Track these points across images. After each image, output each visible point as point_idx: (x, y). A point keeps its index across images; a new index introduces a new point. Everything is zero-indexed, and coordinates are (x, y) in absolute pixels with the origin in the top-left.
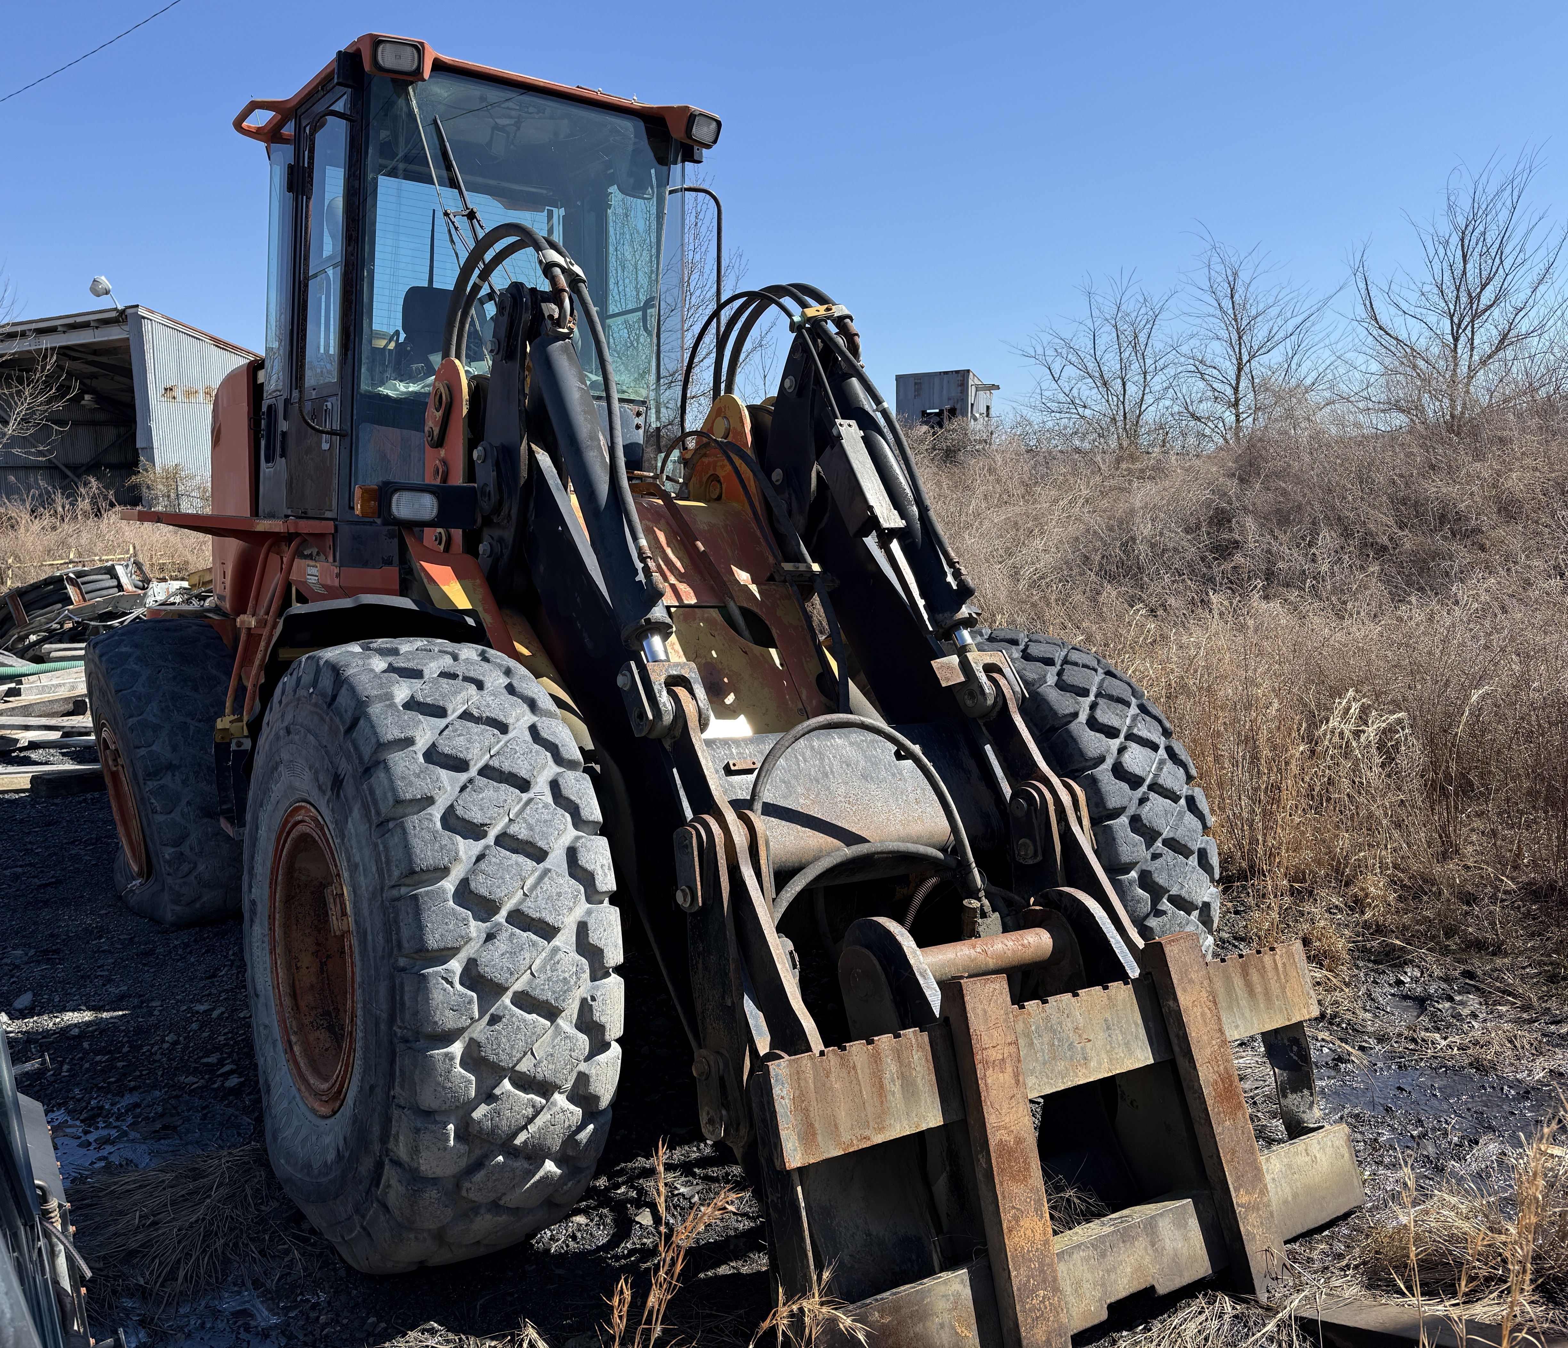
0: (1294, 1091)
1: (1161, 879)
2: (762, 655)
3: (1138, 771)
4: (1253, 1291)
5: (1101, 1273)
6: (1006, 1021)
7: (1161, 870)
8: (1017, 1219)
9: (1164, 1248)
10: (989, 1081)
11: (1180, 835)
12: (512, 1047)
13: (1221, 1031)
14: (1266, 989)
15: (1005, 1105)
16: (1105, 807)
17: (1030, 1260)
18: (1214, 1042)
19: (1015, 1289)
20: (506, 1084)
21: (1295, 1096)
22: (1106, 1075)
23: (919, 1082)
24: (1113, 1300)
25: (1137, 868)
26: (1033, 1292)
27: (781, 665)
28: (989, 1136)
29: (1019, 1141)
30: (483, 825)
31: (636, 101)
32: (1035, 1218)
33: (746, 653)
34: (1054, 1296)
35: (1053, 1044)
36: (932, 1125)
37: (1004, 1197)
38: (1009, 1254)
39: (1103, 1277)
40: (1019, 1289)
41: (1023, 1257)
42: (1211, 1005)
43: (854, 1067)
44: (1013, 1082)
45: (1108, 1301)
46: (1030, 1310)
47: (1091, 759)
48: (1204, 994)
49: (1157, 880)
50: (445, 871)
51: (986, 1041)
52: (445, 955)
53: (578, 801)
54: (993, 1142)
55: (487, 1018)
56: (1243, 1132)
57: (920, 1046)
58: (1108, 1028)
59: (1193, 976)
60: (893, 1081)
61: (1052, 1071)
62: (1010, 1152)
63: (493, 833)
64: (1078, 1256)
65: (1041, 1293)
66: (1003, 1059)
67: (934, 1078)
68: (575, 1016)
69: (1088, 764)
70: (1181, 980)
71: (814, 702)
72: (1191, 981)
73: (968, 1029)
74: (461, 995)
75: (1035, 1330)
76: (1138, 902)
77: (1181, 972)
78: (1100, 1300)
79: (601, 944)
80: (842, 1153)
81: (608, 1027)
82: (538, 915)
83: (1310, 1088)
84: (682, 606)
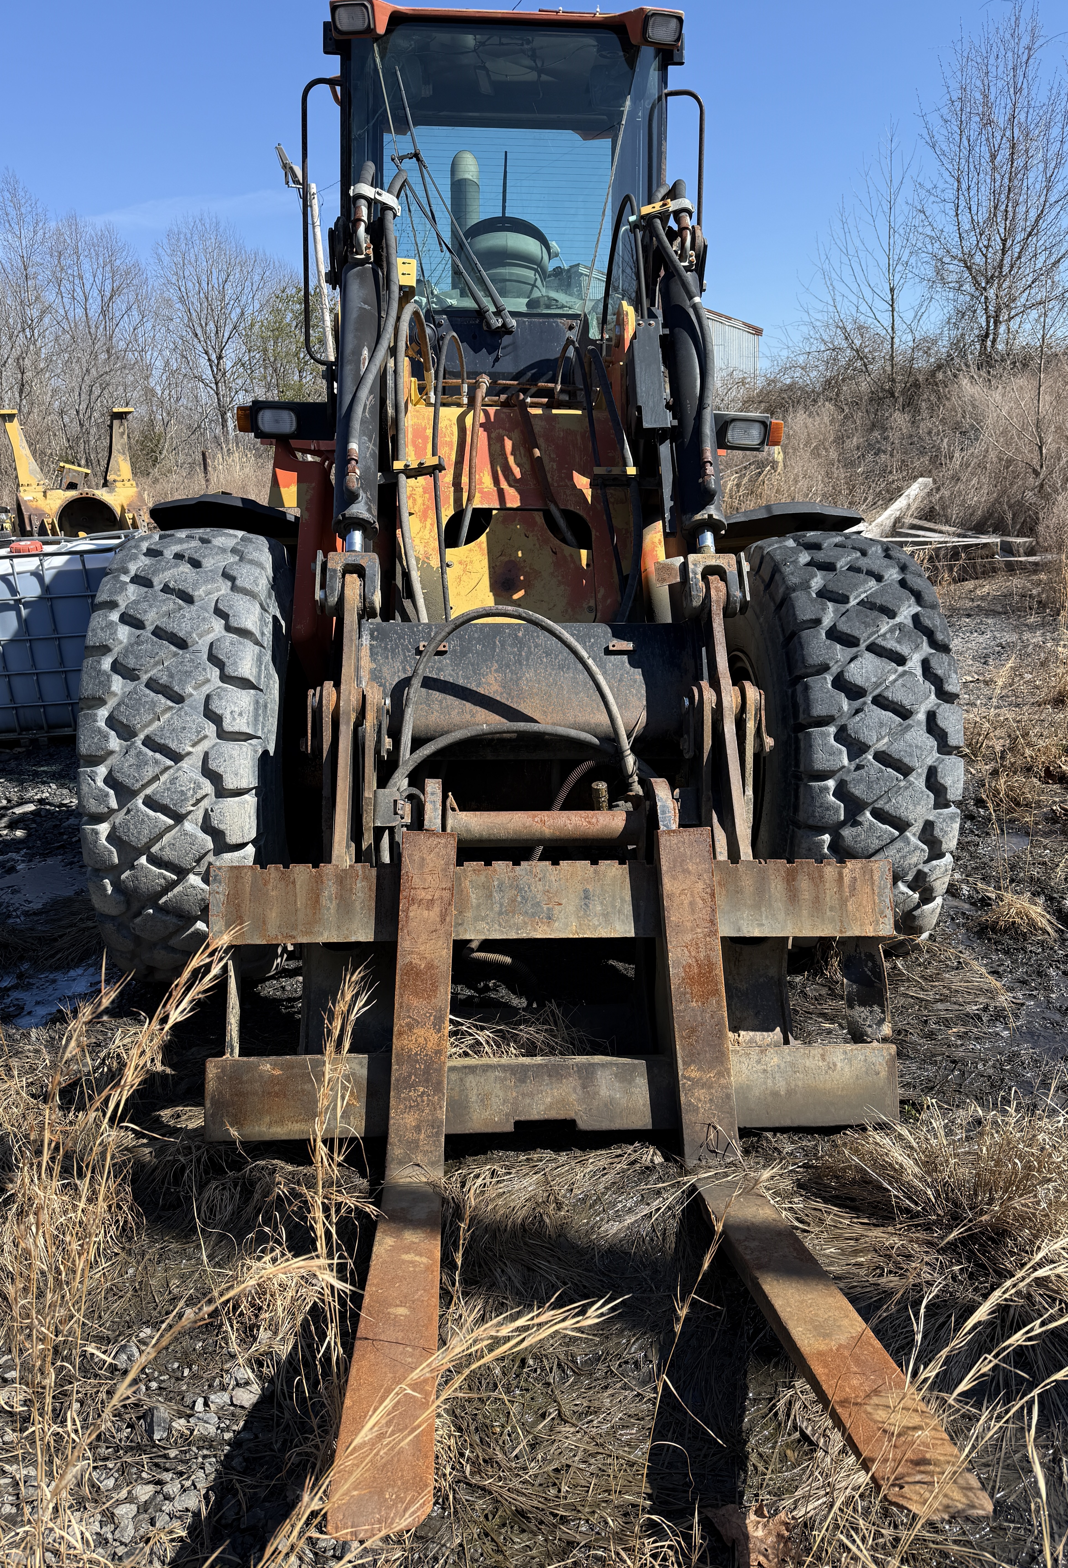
0: (863, 1004)
1: (858, 791)
2: (571, 555)
3: (859, 681)
4: (681, 1153)
5: (514, 1094)
6: (445, 870)
7: (860, 781)
8: (410, 1027)
9: (597, 1093)
10: (411, 914)
11: (898, 749)
12: (139, 833)
13: (712, 922)
14: (817, 897)
15: (424, 937)
16: (809, 714)
17: (417, 1061)
18: (699, 930)
19: (393, 1078)
20: (143, 860)
21: (862, 1009)
22: (571, 936)
23: (358, 906)
24: (522, 1118)
25: (836, 777)
26: (412, 1086)
27: (588, 565)
28: (399, 957)
29: (430, 966)
30: (134, 670)
31: (600, 12)
32: (432, 1031)
33: (555, 553)
34: (434, 1095)
35: (515, 900)
36: (362, 939)
37: (401, 1007)
38: (394, 1051)
39: (516, 1098)
40: (397, 1080)
41: (409, 1057)
42: (707, 897)
43: (294, 882)
44: (438, 919)
45: (517, 1118)
46: (404, 1098)
47: (811, 666)
48: (700, 885)
49: (853, 790)
50: (102, 702)
51: (416, 881)
52: (95, 761)
53: (225, 660)
54: (400, 963)
55: (125, 810)
56: (712, 1017)
57: (366, 878)
58: (586, 898)
59: (691, 867)
60: (331, 899)
61: (507, 921)
62: (418, 974)
63: (145, 678)
64: (492, 1075)
65: (421, 1089)
66: (432, 900)
67: (374, 904)
68: (200, 820)
69: (809, 671)
70: (673, 868)
71: (609, 601)
72: (686, 872)
73: (400, 870)
74: (101, 790)
75: (406, 1115)
76: (828, 809)
77: (675, 861)
78: (507, 1115)
79: (220, 770)
80: (264, 942)
81: (227, 833)
82: (162, 741)
83: (881, 1005)
84: (503, 508)
